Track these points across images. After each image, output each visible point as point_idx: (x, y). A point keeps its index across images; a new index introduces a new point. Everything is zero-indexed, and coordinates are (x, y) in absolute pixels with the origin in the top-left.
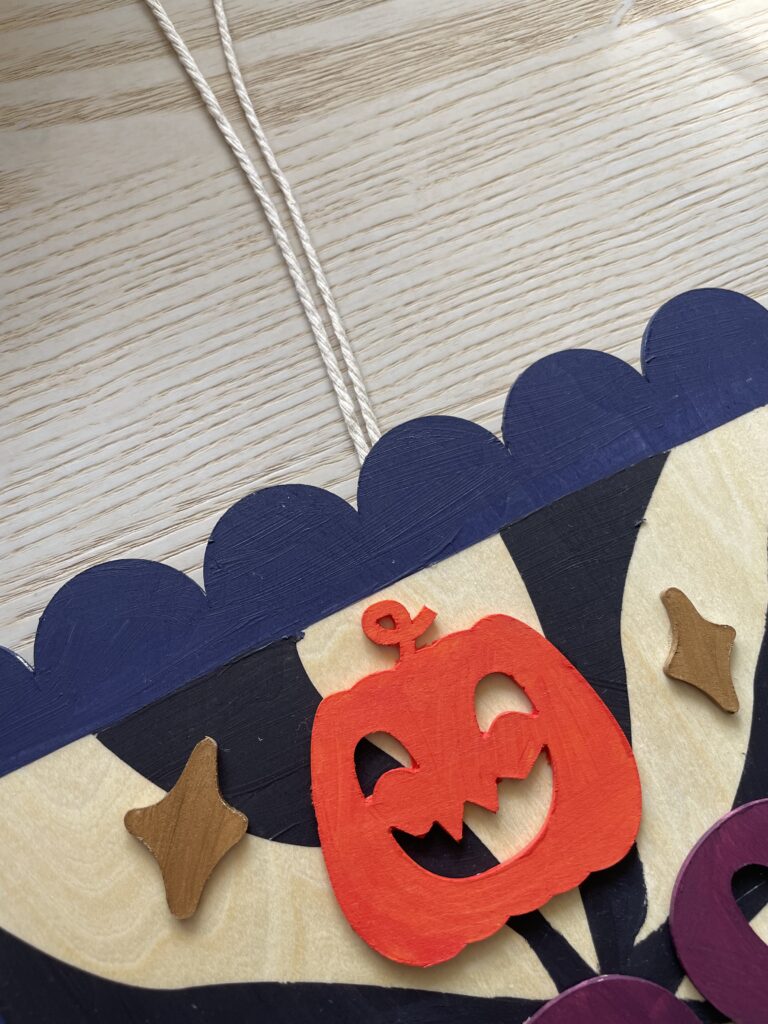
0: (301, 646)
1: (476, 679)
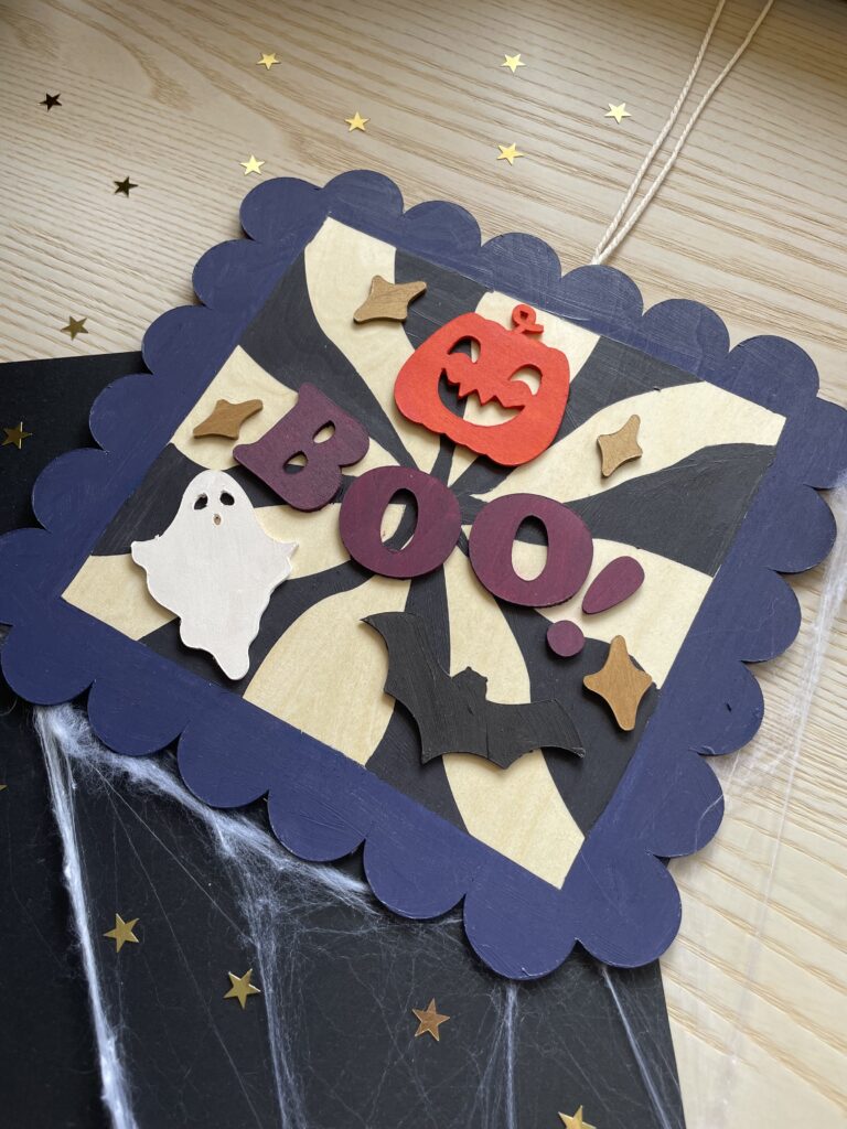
1: (531, 363)
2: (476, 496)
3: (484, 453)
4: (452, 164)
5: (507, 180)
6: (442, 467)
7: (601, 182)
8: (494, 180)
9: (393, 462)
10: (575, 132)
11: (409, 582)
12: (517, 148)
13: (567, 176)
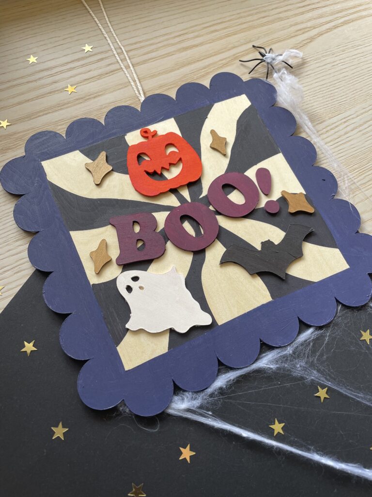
0: (126, 137)
1: (166, 144)
2: (201, 197)
3: (188, 182)
4: (57, 109)
5: (82, 98)
6: (181, 199)
7: (111, 74)
8: (77, 102)
9: (168, 213)
10: (82, 66)
11: (216, 240)
12: (71, 86)
13: (98, 81)
